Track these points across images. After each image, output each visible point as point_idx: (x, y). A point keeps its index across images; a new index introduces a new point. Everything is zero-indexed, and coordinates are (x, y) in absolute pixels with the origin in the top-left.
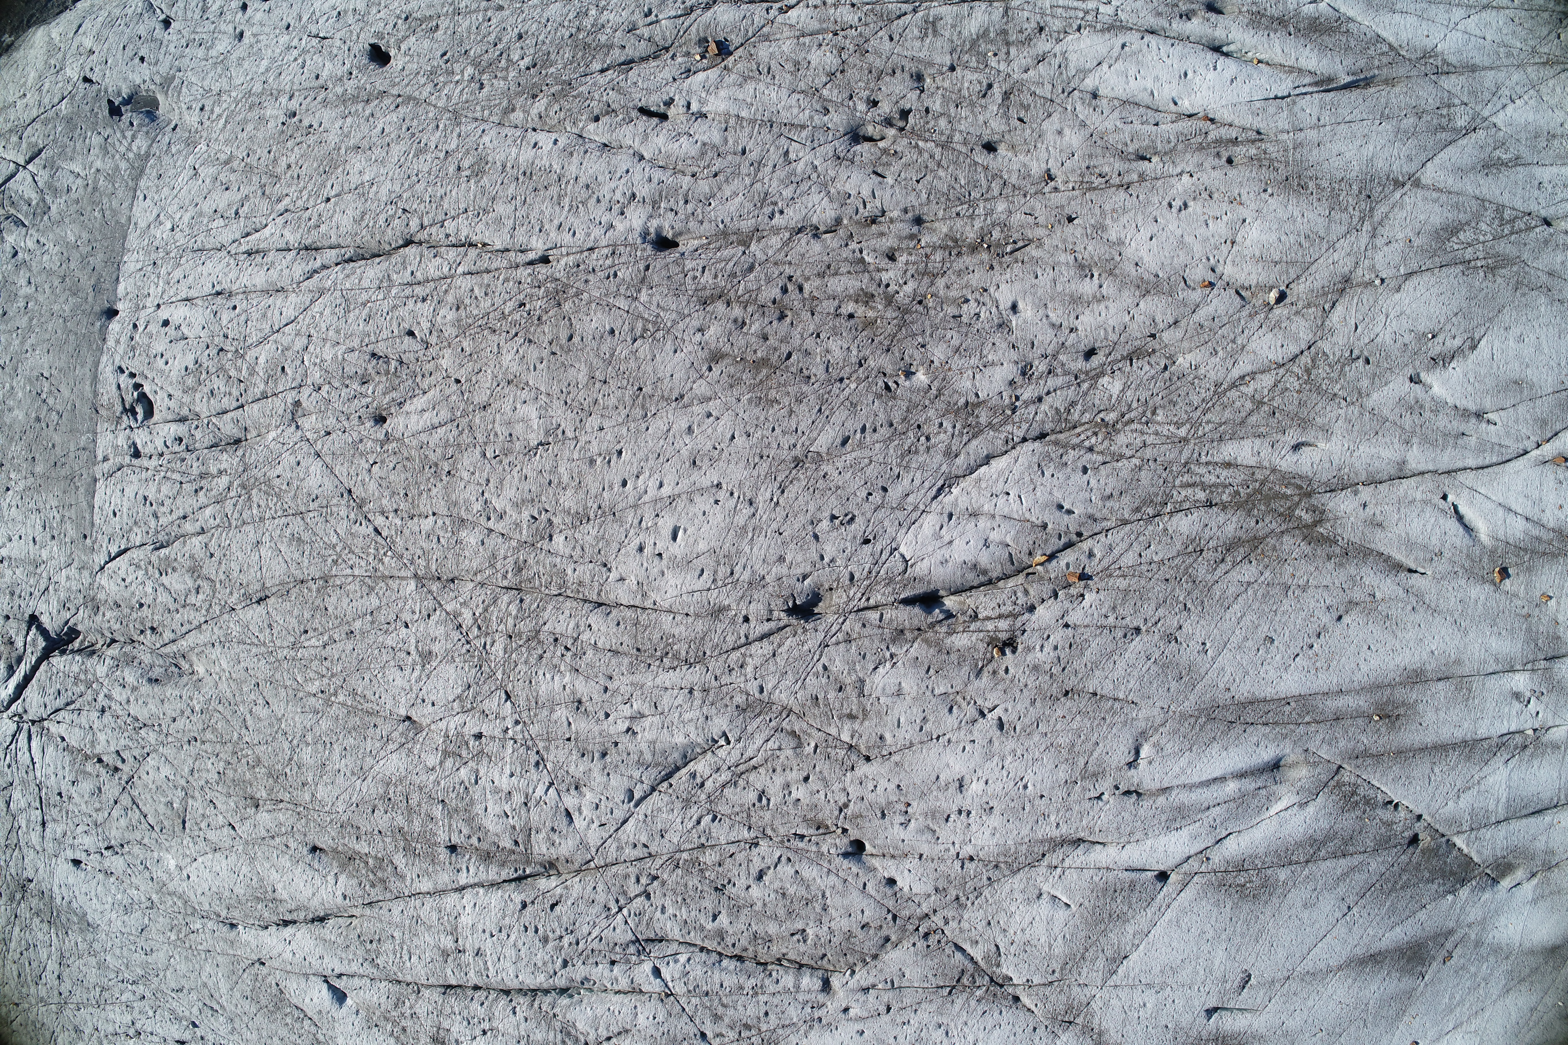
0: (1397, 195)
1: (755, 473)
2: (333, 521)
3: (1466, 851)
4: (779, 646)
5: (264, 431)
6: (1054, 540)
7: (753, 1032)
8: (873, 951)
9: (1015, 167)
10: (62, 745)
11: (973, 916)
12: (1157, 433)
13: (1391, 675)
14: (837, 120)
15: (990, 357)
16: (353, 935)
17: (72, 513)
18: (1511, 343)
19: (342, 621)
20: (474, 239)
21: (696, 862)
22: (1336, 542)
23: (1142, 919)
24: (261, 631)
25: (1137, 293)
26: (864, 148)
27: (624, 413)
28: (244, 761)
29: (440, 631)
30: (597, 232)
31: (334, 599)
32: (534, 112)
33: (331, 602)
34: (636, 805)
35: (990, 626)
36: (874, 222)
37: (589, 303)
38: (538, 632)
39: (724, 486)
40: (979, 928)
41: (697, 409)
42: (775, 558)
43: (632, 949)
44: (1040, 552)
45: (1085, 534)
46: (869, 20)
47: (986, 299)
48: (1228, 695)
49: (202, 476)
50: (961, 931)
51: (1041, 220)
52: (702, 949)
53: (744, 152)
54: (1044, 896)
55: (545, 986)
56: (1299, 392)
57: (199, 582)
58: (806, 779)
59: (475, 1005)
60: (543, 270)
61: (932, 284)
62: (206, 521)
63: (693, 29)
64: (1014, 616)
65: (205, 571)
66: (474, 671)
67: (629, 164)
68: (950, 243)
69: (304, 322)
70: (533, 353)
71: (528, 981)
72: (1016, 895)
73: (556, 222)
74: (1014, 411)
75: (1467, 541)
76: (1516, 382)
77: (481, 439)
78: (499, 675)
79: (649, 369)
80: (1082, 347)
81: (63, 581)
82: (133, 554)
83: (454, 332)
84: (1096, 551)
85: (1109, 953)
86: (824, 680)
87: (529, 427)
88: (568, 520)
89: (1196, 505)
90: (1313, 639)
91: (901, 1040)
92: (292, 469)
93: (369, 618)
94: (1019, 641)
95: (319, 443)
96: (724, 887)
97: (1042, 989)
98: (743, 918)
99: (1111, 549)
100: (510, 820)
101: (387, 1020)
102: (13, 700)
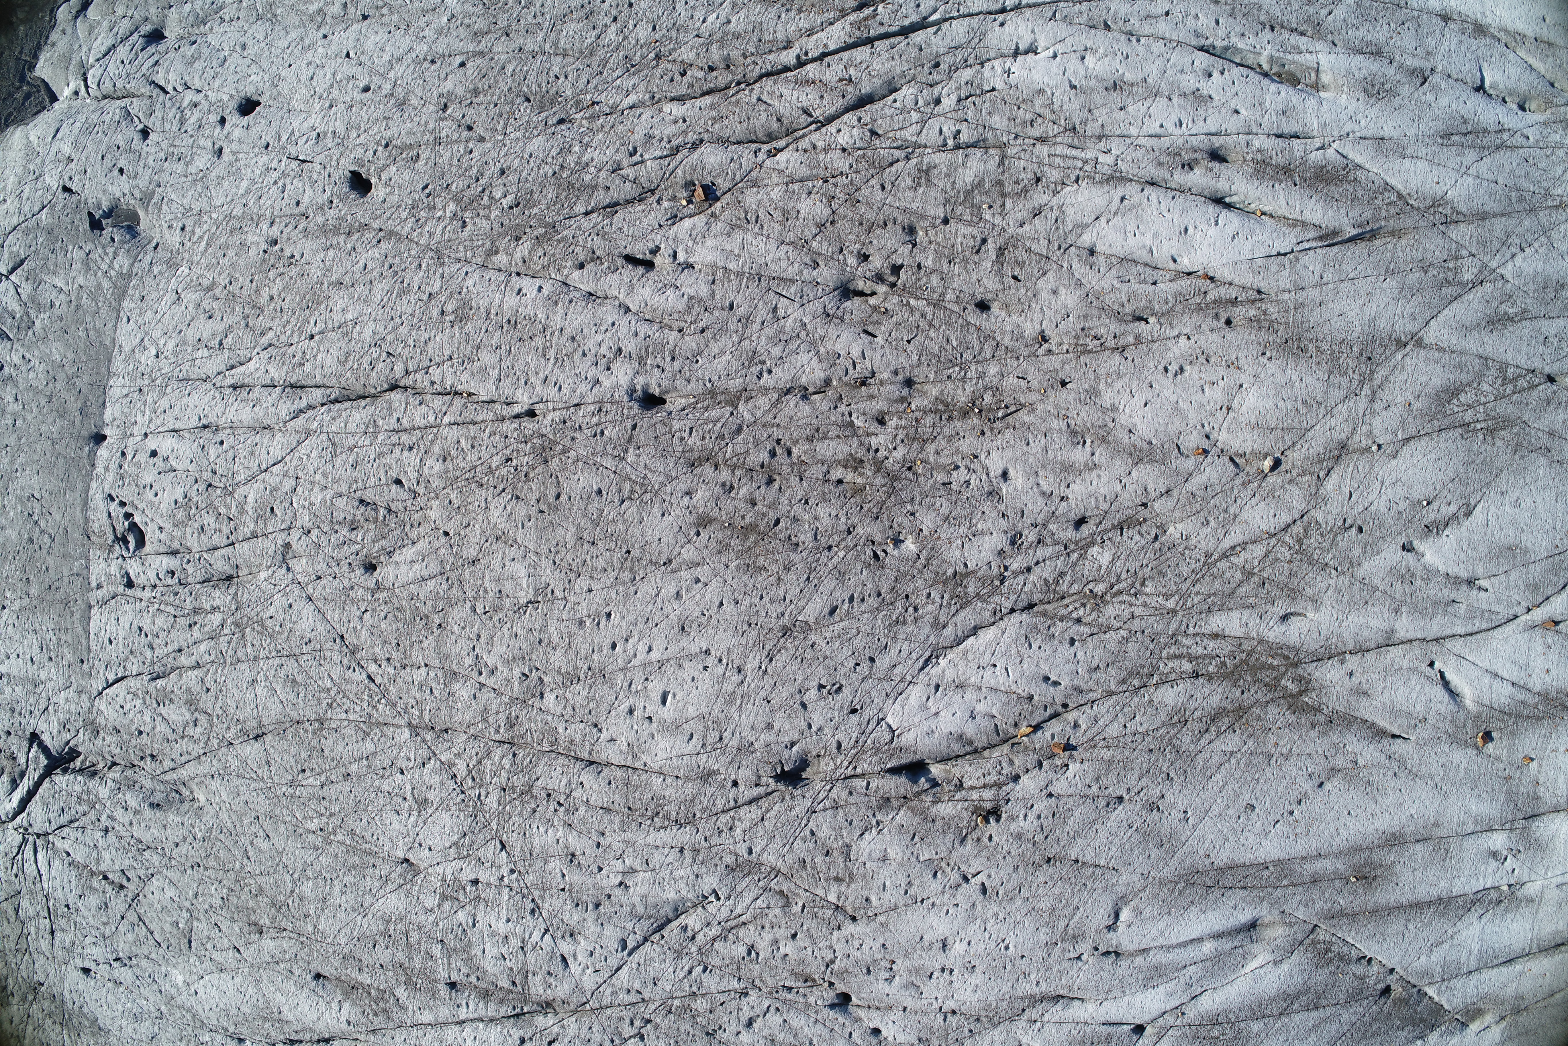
0: (1399, 356)
1: (743, 641)
2: (326, 665)
3: (1436, 999)
4: (768, 811)
5: (255, 570)
6: (1040, 711)
9: (1009, 328)
10: (68, 860)
12: (1145, 605)
13: (1370, 839)
14: (827, 274)
15: (979, 526)
17: (69, 637)
18: (1507, 508)
19: (339, 763)
20: (460, 388)
21: (688, 1009)
22: (1321, 712)
24: (259, 767)
25: (1130, 461)
26: (854, 304)
27: (613, 575)
28: (247, 889)
29: (435, 780)
30: (583, 388)
31: (330, 742)
32: (518, 255)
33: (327, 744)
34: (630, 954)
35: (974, 795)
36: (863, 383)
37: (576, 461)
38: (531, 787)
39: (713, 653)
41: (685, 574)
42: (763, 725)
44: (1025, 724)
45: (1071, 705)
46: (860, 167)
47: (976, 466)
48: (1208, 861)
49: (196, 611)
51: (1034, 384)
53: (731, 307)
56: (1289, 562)
57: (197, 715)
58: (794, 936)
60: (529, 425)
61: (922, 449)
62: (201, 656)
63: (680, 171)
64: (998, 785)
65: (201, 705)
66: (469, 820)
67: (615, 317)
68: (941, 407)
69: (292, 463)
70: (521, 511)
73: (542, 375)
74: (1003, 581)
75: (1452, 707)
76: (1509, 548)
77: (471, 594)
78: (494, 826)
79: (637, 532)
80: (1072, 516)
81: (62, 703)
82: (131, 683)
83: (441, 483)
84: (1081, 722)
86: (811, 845)
87: (518, 585)
88: (559, 679)
89: (1183, 676)
90: (1294, 806)
92: (284, 611)
93: (365, 762)
94: (1003, 810)
95: (311, 587)
96: (715, 1032)
99: (1096, 720)
100: (508, 963)
102: (19, 811)
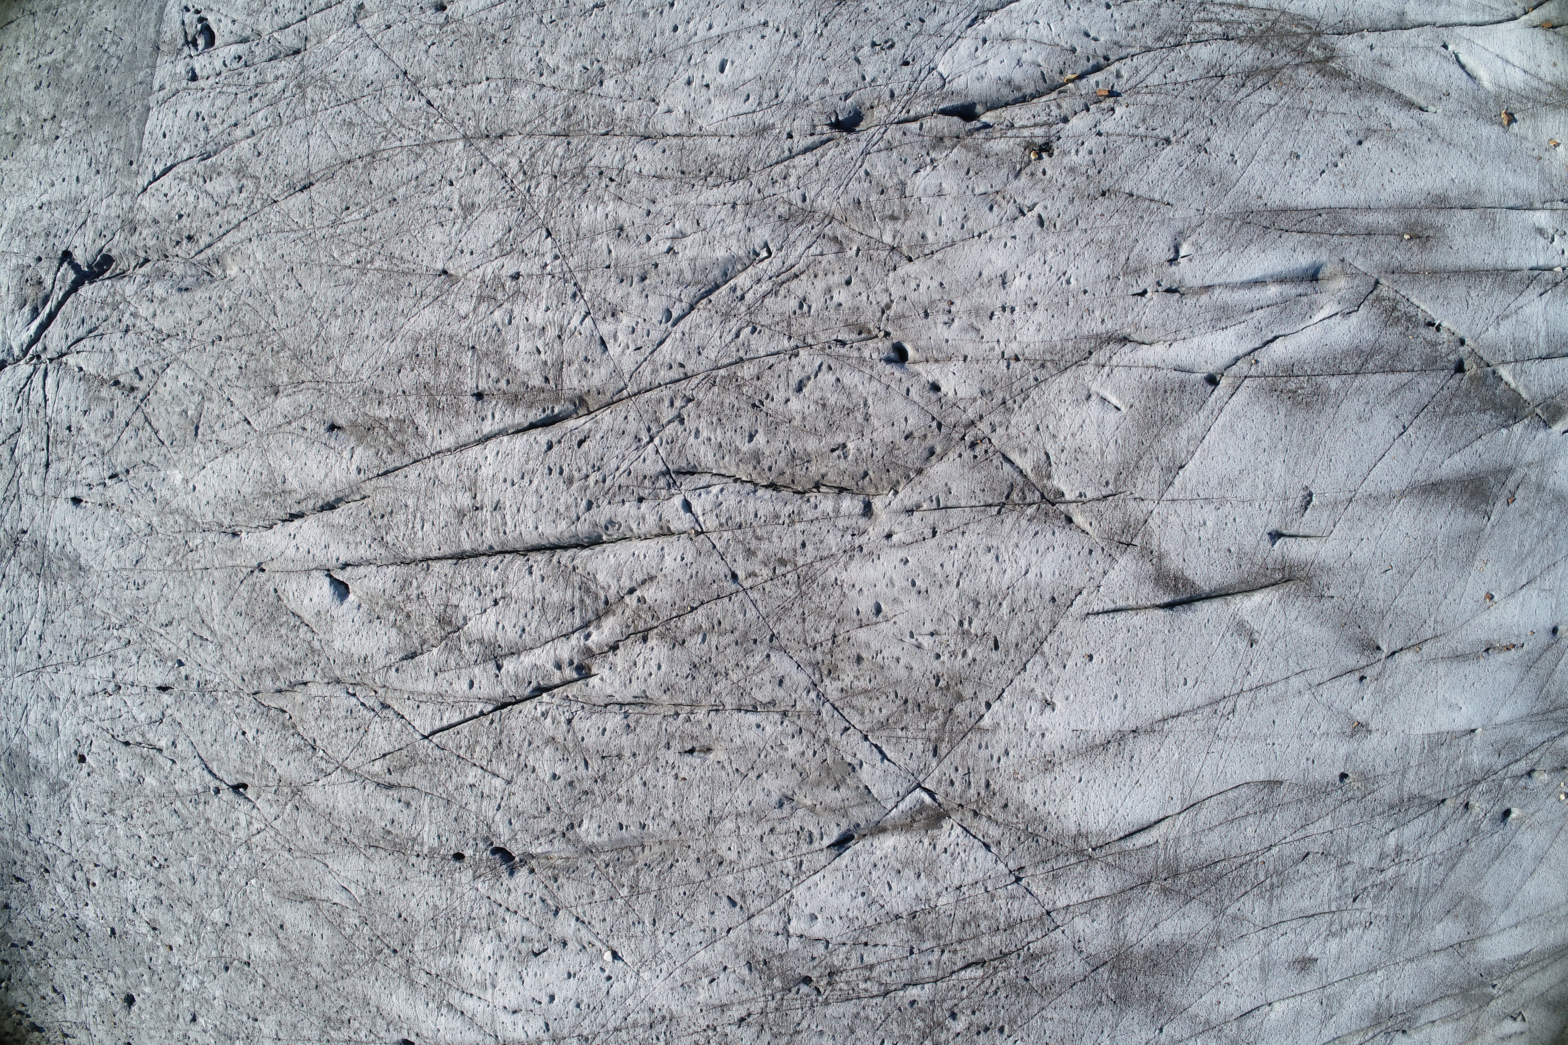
1: (800, 11)
2: (385, 101)
3: (1513, 385)
4: (822, 156)
5: (324, 35)
6: (1084, 61)
7: (789, 568)
8: (918, 465)
10: (78, 375)
11: (1021, 420)
13: (1416, 198)
16: (364, 513)
17: (121, 145)
19: (386, 190)
21: (733, 377)
22: (1349, 77)
23: (1196, 423)
24: (301, 216)
29: (486, 181)
31: (380, 172)
33: (376, 175)
34: (674, 325)
35: (1026, 133)
38: (583, 168)
39: (771, 24)
40: (1028, 434)
42: (818, 80)
43: (662, 482)
44: (1070, 72)
45: (1112, 58)
48: (1260, 202)
49: (259, 84)
50: (1009, 438)
54: (1094, 397)
55: (566, 538)
57: (244, 181)
58: (848, 283)
59: (489, 570)
62: (257, 124)
64: (1049, 124)
65: (250, 170)
71: (548, 533)
72: (1065, 395)
75: (1471, 85)
77: (538, 8)
78: (541, 215)
81: (103, 211)
82: (179, 169)
84: (1123, 72)
85: (1164, 462)
86: (866, 185)
89: (1214, 37)
90: (1337, 158)
91: (948, 567)
92: (349, 62)
93: (414, 183)
94: (1054, 146)
95: (379, 37)
96: (762, 403)
97: (1096, 504)
98: (780, 435)
99: (1137, 70)
100: (543, 356)
101: (390, 608)
102: (34, 341)
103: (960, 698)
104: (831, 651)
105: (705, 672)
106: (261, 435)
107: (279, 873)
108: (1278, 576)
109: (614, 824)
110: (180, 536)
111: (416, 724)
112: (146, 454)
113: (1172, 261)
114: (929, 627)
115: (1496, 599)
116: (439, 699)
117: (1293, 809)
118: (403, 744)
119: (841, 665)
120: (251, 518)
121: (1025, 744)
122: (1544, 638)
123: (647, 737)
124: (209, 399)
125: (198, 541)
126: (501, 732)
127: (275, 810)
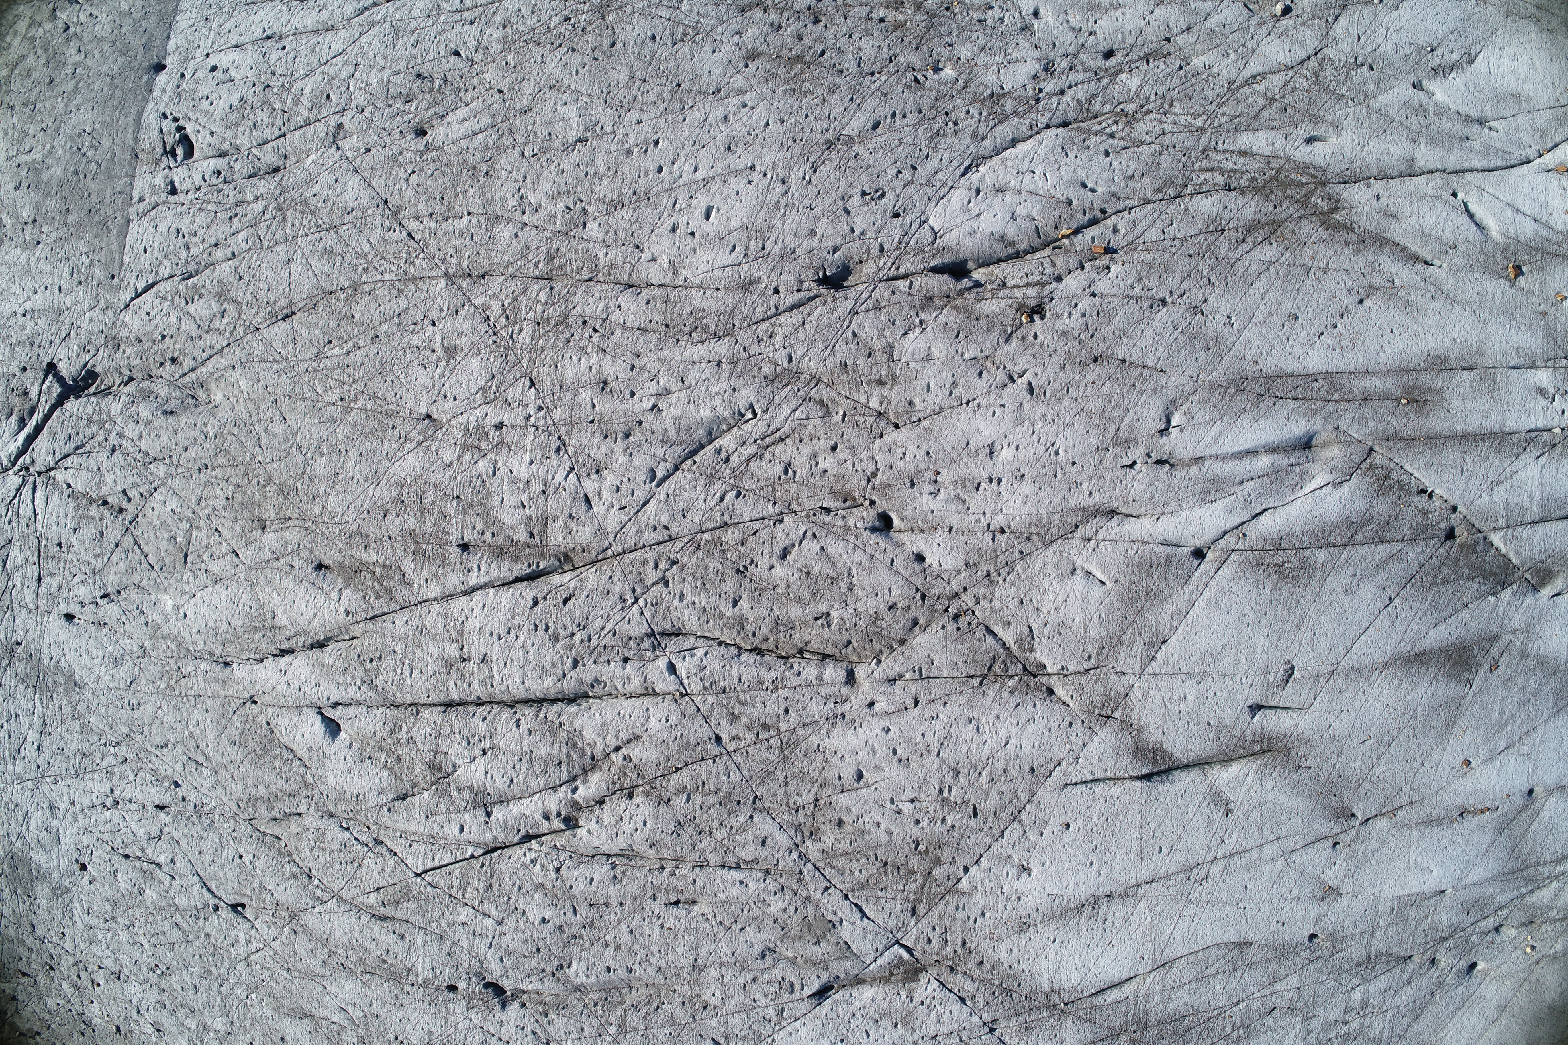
1: (788, 155)
2: (366, 231)
3: (1503, 551)
4: (809, 315)
5: (304, 156)
6: (1080, 215)
7: (772, 733)
8: (901, 636)
10: (67, 492)
11: (1005, 593)
12: (1175, 123)
13: (1416, 360)
15: (1014, 55)
16: (353, 656)
17: (102, 256)
18: (1506, 61)
19: (368, 326)
21: (717, 542)
22: (1353, 230)
23: (1180, 598)
24: (284, 347)
27: (662, 107)
28: (255, 481)
29: (469, 323)
31: (362, 305)
33: (358, 310)
34: (658, 485)
35: (1018, 293)
37: (632, 14)
38: (567, 316)
39: (758, 168)
40: (1011, 607)
41: (733, 100)
42: (806, 232)
43: (647, 644)
44: (1065, 226)
45: (1109, 211)
47: (1009, 6)
48: (1256, 368)
49: (238, 203)
50: (993, 610)
52: (720, 643)
54: (1078, 571)
55: (553, 693)
56: (1308, 91)
57: (226, 305)
58: (834, 449)
62: (238, 246)
64: (1042, 284)
65: (232, 294)
69: (352, 52)
70: (576, 60)
71: (534, 687)
72: (1050, 569)
74: (1038, 100)
75: (1479, 236)
76: (1514, 95)
77: (520, 139)
78: (525, 363)
79: (688, 68)
80: (1101, 48)
81: (86, 324)
82: (160, 288)
83: (499, 48)
84: (1120, 227)
85: (1147, 636)
86: (853, 347)
87: (568, 125)
88: (603, 207)
89: (1216, 188)
90: (1336, 319)
91: (929, 737)
92: (329, 187)
93: (396, 320)
94: (1047, 308)
95: (359, 160)
96: (746, 568)
97: (1077, 677)
98: (764, 602)
99: (1134, 225)
100: (527, 510)
101: (381, 749)
102: (22, 452)
103: (938, 862)
104: (813, 815)
105: (690, 830)
106: (250, 569)
107: (278, 990)
108: (1256, 748)
109: (602, 967)
110: (172, 662)
111: (409, 862)
112: (136, 578)
113: (1163, 432)
114: (908, 794)
115: (1473, 764)
116: (431, 839)
117: (1261, 968)
118: (396, 880)
119: (823, 828)
120: (242, 650)
121: (1001, 907)
122: (1519, 800)
123: (633, 889)
124: (198, 528)
125: (191, 668)
126: (492, 876)
127: (273, 932)
